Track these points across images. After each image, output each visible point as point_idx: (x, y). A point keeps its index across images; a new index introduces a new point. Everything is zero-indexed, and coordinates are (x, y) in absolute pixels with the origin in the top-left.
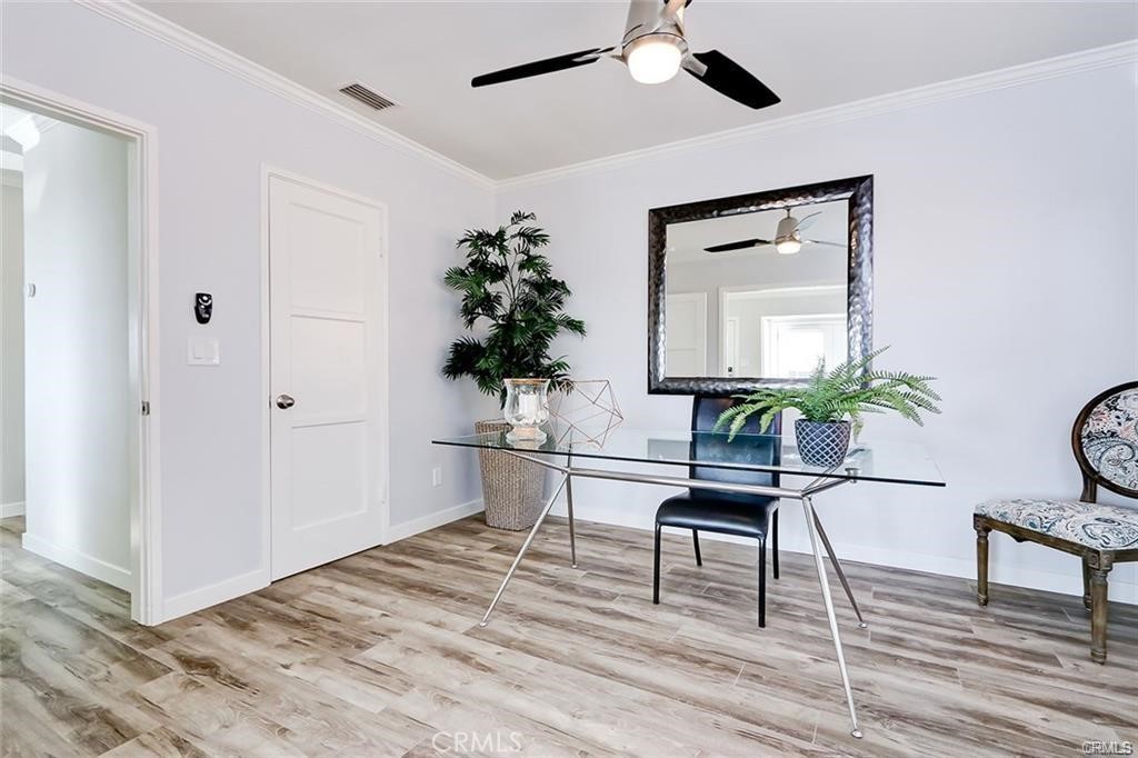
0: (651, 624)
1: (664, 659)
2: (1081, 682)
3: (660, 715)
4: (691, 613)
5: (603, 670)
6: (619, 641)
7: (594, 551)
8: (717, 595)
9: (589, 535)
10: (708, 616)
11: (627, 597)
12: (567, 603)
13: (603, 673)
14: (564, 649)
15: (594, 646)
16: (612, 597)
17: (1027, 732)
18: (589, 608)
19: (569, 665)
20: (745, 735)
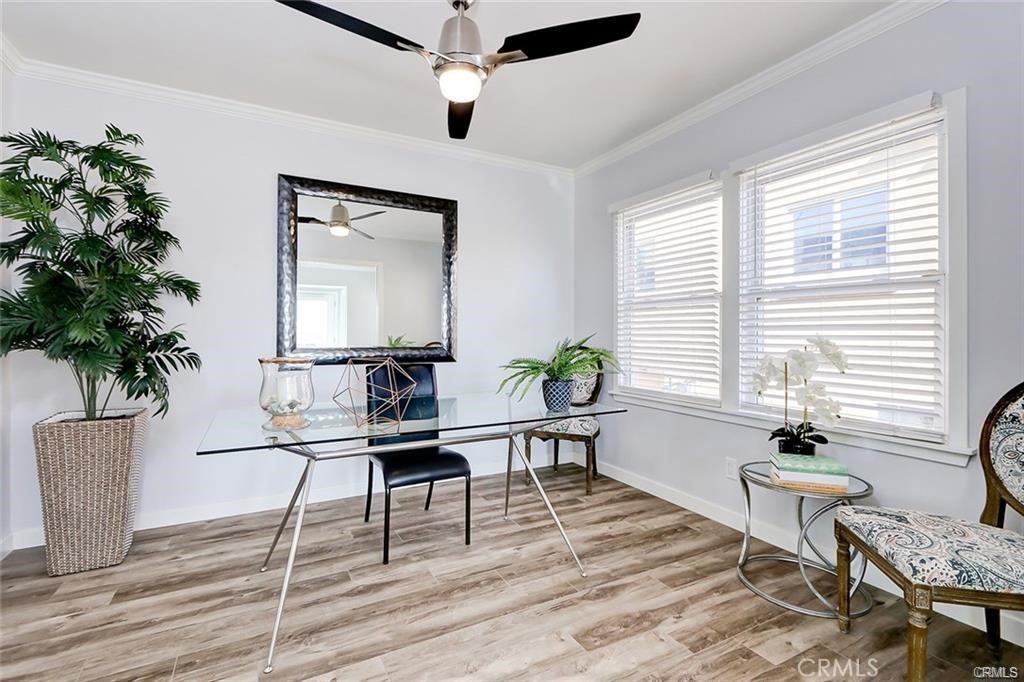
0: (407, 580)
1: (455, 596)
2: (594, 506)
3: (508, 631)
4: (418, 558)
5: (433, 630)
6: (407, 604)
7: (257, 547)
8: (413, 537)
9: (221, 536)
10: (430, 554)
11: (358, 570)
12: (316, 603)
13: (439, 632)
14: (379, 637)
15: (398, 620)
16: (344, 578)
17: (612, 537)
18: (343, 595)
19: (405, 645)
20: (556, 609)
